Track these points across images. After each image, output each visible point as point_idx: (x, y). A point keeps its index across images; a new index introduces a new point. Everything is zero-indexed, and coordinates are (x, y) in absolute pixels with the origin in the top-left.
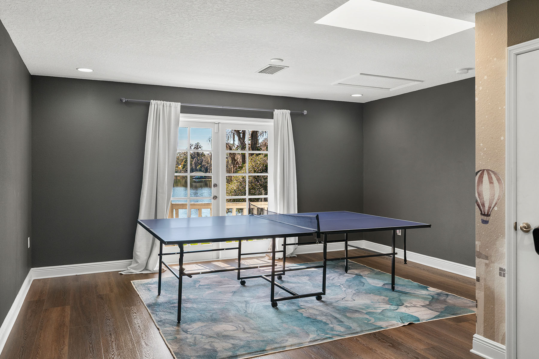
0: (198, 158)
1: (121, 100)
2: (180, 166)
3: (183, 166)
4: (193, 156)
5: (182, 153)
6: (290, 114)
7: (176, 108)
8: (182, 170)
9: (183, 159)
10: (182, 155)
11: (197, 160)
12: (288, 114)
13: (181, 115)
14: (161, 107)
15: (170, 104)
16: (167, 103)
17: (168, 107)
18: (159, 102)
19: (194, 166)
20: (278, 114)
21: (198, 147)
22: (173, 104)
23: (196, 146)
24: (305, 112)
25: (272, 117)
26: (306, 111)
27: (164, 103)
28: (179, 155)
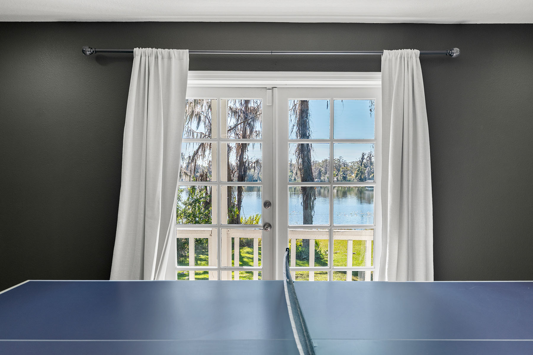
0: (372, 166)
1: (84, 52)
2: (353, 175)
3: (356, 175)
4: (366, 164)
5: (355, 162)
6: (420, 58)
7: (181, 59)
8: (355, 179)
9: (357, 168)
10: (356, 164)
11: (370, 168)
12: (414, 58)
13: (191, 73)
14: (153, 59)
15: (169, 53)
16: (163, 53)
17: (166, 60)
18: (148, 50)
19: (367, 175)
20: (390, 61)
21: (371, 156)
22: (174, 52)
23: (369, 155)
24: (456, 52)
25: (378, 69)
26: (458, 49)
27: (157, 52)
28: (352, 164)
